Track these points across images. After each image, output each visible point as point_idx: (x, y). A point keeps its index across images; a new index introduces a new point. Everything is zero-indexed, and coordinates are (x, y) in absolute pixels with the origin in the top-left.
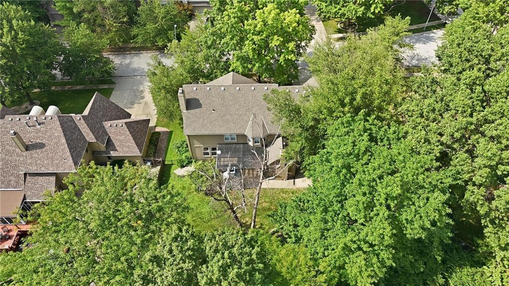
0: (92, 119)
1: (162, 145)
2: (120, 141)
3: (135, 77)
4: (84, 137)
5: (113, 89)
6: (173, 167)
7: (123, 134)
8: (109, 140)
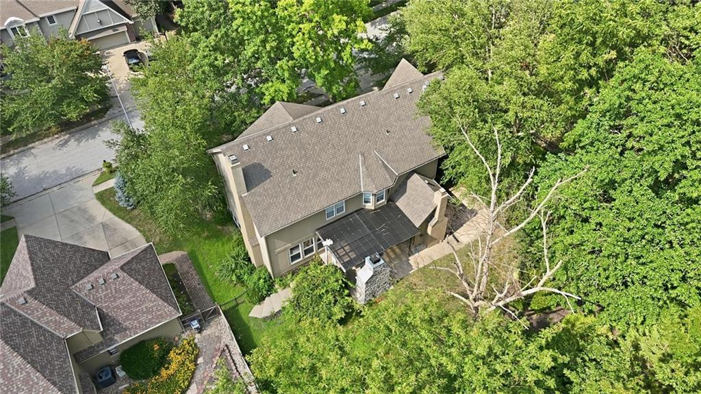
0: (49, 290)
1: (193, 281)
2: (126, 307)
3: (48, 191)
4: (52, 335)
5: (15, 228)
6: (242, 309)
7: (126, 292)
8: (103, 317)
